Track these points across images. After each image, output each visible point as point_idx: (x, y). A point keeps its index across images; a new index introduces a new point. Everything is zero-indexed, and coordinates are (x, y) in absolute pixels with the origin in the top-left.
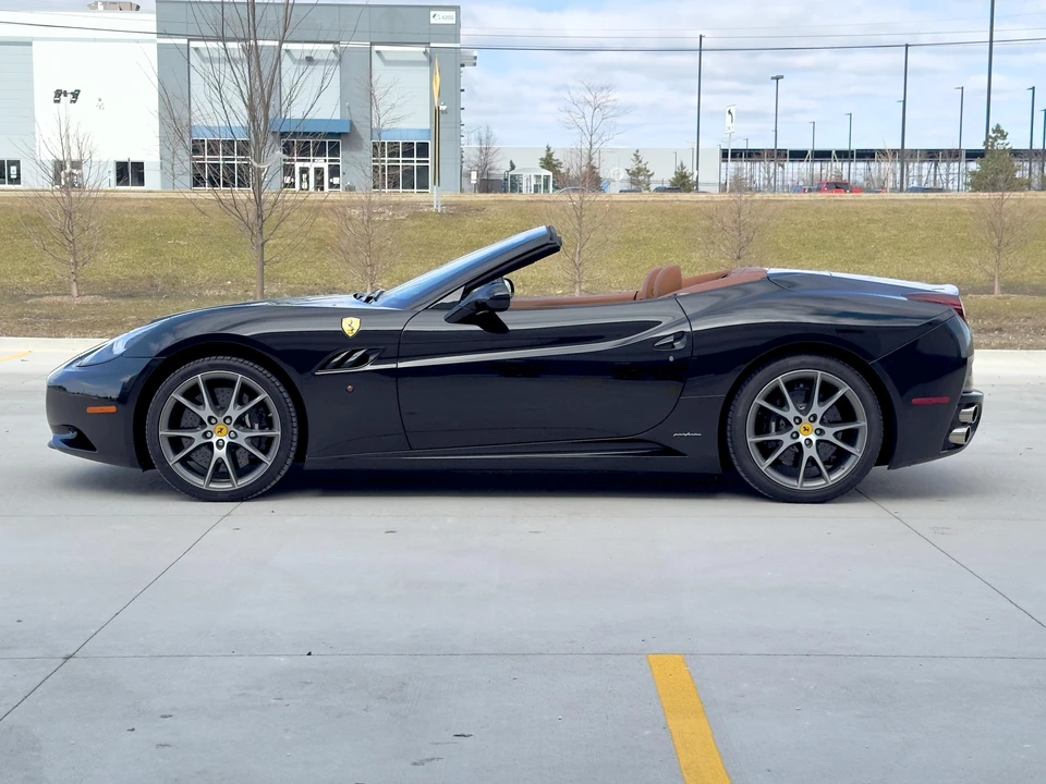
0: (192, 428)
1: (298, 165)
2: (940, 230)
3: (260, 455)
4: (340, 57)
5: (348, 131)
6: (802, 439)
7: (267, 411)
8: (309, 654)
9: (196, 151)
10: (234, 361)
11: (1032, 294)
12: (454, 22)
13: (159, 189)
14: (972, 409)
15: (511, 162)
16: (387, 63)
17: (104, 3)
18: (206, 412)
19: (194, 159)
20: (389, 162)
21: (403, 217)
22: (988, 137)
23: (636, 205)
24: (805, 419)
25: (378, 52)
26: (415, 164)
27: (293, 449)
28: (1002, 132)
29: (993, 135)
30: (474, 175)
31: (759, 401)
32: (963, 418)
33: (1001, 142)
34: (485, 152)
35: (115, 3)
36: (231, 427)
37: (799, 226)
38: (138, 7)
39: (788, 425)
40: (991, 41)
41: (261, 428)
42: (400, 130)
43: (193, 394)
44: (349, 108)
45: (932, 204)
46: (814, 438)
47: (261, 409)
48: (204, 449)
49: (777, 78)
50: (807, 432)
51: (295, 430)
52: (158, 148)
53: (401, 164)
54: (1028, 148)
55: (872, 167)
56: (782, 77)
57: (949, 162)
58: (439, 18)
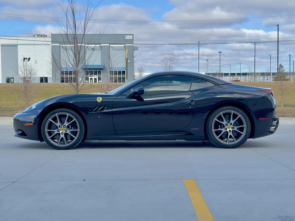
0: (55, 129)
1: (90, 77)
3: (74, 136)
4: (101, 47)
5: (103, 68)
6: (228, 130)
7: (76, 124)
8: (84, 180)
10: (66, 110)
11: (292, 107)
12: (132, 38)
13: (52, 83)
14: (276, 122)
16: (113, 50)
17: (37, 35)
18: (58, 124)
19: (61, 76)
20: (114, 76)
22: (278, 67)
24: (229, 124)
25: (111, 47)
26: (122, 77)
27: (83, 134)
28: (282, 66)
29: (280, 67)
31: (216, 119)
32: (273, 124)
33: (282, 69)
35: (40, 35)
36: (65, 129)
38: (46, 36)
39: (224, 126)
40: (278, 41)
41: (74, 129)
42: (117, 68)
43: (55, 119)
44: (103, 62)
46: (231, 130)
47: (74, 124)
48: (58, 135)
50: (229, 128)
51: (84, 129)
53: (118, 77)
54: (289, 72)
55: (247, 78)
56: (221, 52)
57: (267, 76)
58: (128, 37)
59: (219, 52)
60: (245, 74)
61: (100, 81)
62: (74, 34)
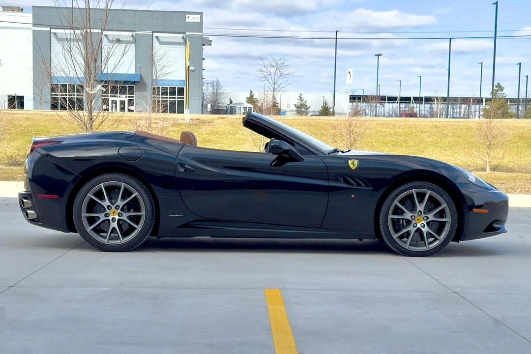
1: (111, 99)
2: (459, 137)
4: (135, 40)
5: (139, 80)
9: (53, 90)
11: (507, 172)
12: (199, 21)
13: (32, 109)
15: (230, 99)
16: (161, 43)
17: (3, 7)
19: (52, 95)
20: (162, 98)
21: (168, 126)
22: (493, 90)
23: (296, 121)
25: (156, 37)
26: (177, 100)
28: (501, 87)
29: (496, 89)
30: (209, 106)
33: (500, 92)
34: (216, 95)
35: (9, 7)
37: (384, 134)
38: (22, 10)
40: (495, 37)
42: (169, 80)
44: (140, 67)
45: (457, 124)
49: (378, 55)
52: (32, 87)
53: (168, 99)
54: (517, 97)
55: (433, 107)
56: (381, 55)
57: (475, 104)
58: (191, 19)
59: (376, 55)
60: (429, 100)
61: (132, 108)
62: (86, 8)
